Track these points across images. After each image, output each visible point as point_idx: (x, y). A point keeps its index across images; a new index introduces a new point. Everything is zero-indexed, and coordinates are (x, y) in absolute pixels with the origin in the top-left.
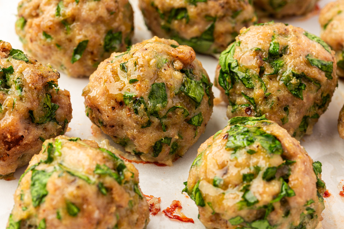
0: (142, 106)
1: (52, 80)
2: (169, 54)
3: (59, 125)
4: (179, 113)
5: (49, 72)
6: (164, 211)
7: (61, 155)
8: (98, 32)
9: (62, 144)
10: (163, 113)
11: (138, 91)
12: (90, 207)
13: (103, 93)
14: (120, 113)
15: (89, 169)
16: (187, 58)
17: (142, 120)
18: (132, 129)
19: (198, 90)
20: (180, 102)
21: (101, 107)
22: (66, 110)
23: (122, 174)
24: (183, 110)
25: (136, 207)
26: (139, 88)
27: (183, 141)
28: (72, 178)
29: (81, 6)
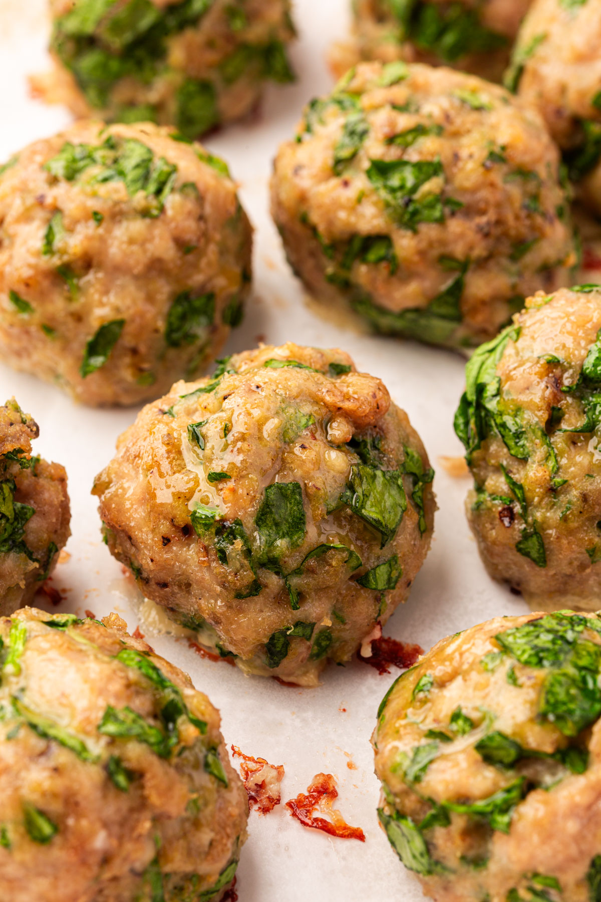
0: (239, 544)
1: (17, 446)
2: (316, 400)
3: (31, 562)
4: (334, 563)
5: (11, 424)
6: (290, 805)
7: (19, 673)
8: (150, 299)
9: (27, 634)
10: (293, 563)
11: (230, 505)
12: (84, 823)
13: (143, 499)
14: (184, 554)
15: (88, 720)
16: (364, 412)
17: (237, 580)
18: (212, 597)
19: (390, 495)
20: (338, 534)
21: (137, 533)
22: (54, 520)
23: (175, 728)
24: (345, 554)
25: (208, 811)
26: (231, 498)
27: (347, 627)
28: (41, 744)
29: (109, 231)
